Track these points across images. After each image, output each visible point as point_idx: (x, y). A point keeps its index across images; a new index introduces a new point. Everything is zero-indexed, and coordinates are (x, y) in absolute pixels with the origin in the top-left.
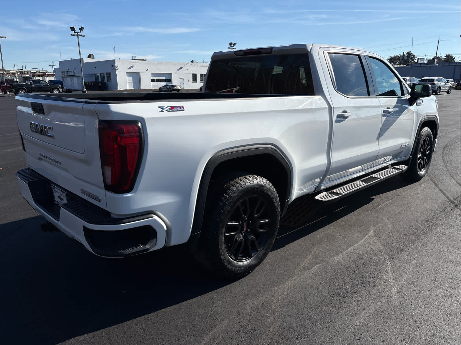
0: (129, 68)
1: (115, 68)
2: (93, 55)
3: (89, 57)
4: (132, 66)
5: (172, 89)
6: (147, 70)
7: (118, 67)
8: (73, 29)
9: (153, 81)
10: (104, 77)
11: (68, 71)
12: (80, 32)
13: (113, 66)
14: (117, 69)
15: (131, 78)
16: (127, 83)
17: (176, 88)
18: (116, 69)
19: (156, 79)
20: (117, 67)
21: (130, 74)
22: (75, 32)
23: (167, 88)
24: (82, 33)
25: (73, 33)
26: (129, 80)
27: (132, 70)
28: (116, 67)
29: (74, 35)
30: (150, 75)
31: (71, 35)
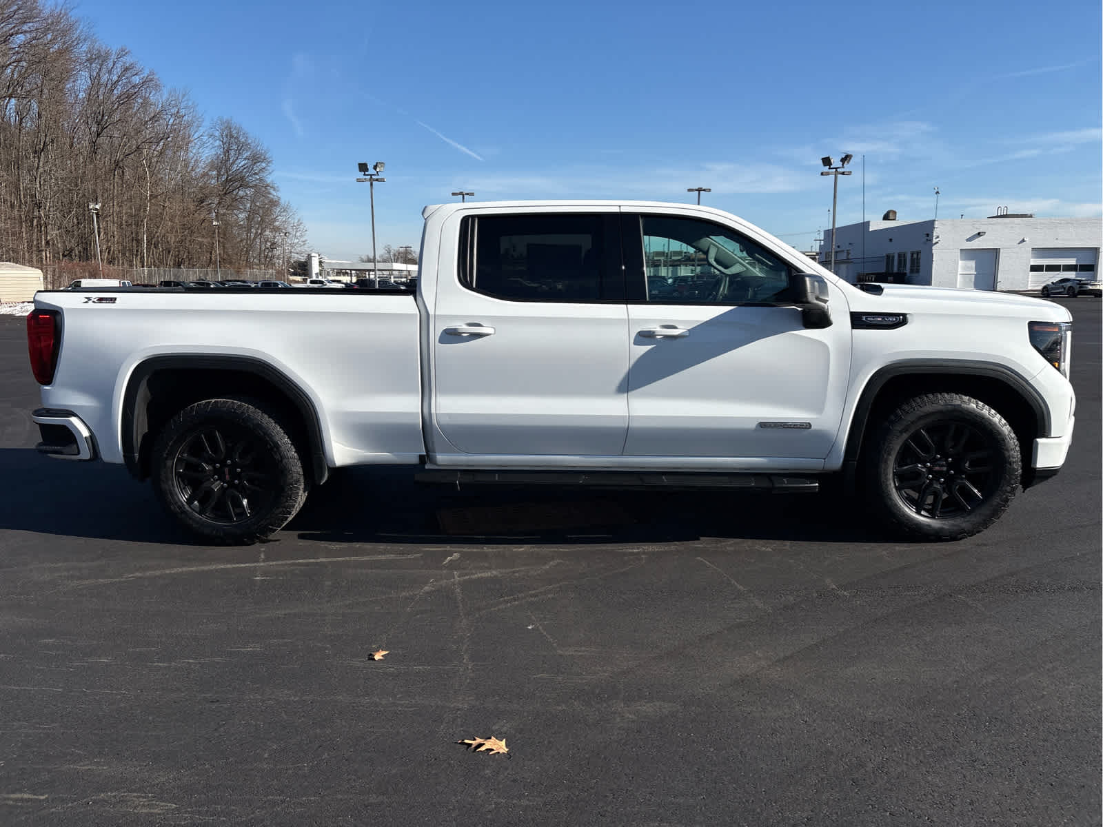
0: (969, 240)
1: (931, 240)
2: (895, 213)
3: (886, 217)
4: (979, 233)
5: (1077, 288)
6: (1023, 241)
7: (940, 237)
8: (827, 161)
9: (1035, 268)
10: (905, 261)
11: (838, 249)
12: (843, 167)
13: (928, 235)
14: (937, 243)
15: (972, 264)
16: (959, 277)
17: (1090, 287)
18: (934, 242)
19: (1045, 264)
20: (938, 237)
21: (968, 254)
22: (832, 167)
23: (1065, 288)
24: (847, 167)
25: (826, 169)
26: (965, 268)
27: (977, 244)
28: (934, 237)
29: (828, 174)
30: (1030, 254)
31: (822, 174)
